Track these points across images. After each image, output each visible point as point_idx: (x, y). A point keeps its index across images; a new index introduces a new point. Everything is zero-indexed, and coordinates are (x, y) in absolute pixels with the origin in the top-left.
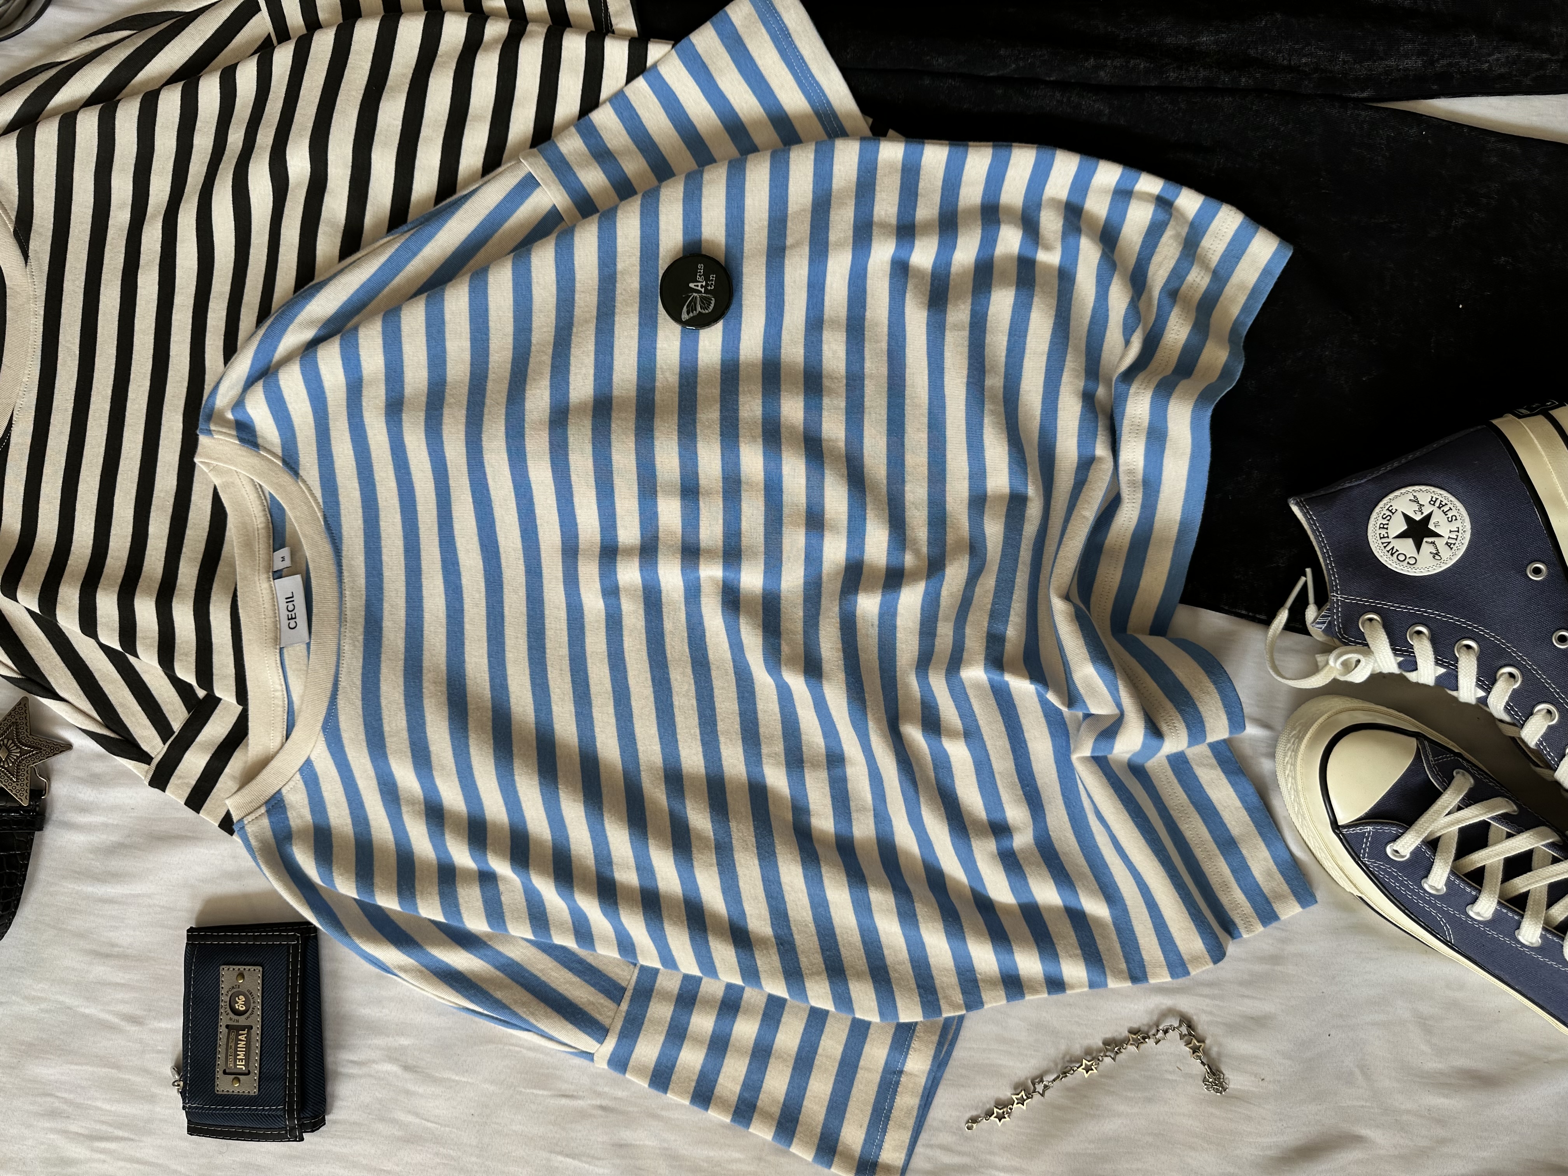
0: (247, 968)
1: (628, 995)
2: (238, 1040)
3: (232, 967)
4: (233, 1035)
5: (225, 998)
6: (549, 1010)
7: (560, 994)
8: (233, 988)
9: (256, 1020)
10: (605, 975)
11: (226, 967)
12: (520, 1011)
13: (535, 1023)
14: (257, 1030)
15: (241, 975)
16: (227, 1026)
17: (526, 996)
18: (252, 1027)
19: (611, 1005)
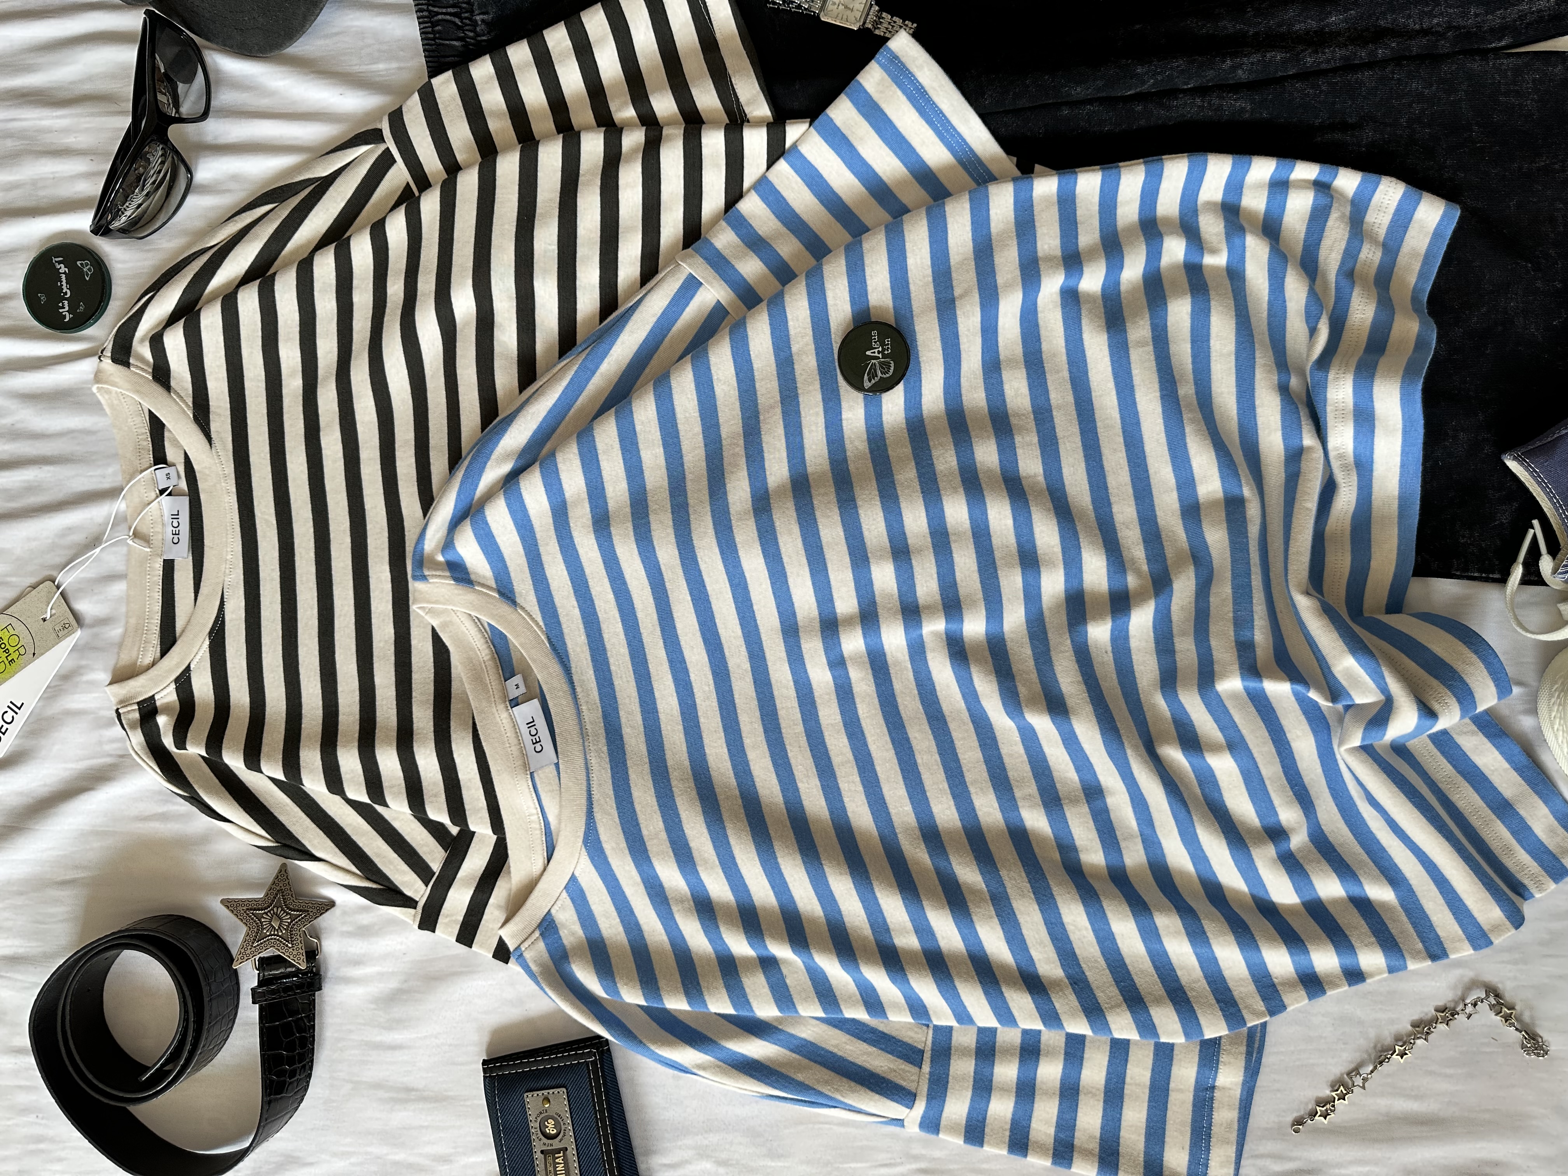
0: (551, 1091)
1: (927, 1056)
2: (555, 1164)
3: (535, 1093)
4: (550, 1159)
5: (534, 1125)
6: (853, 1084)
7: (860, 1066)
8: (541, 1113)
9: (569, 1141)
10: (900, 1041)
11: (530, 1094)
12: (825, 1090)
13: (842, 1099)
14: (572, 1151)
15: (547, 1099)
16: (542, 1152)
17: (827, 1074)
18: (566, 1149)
19: (915, 1070)
